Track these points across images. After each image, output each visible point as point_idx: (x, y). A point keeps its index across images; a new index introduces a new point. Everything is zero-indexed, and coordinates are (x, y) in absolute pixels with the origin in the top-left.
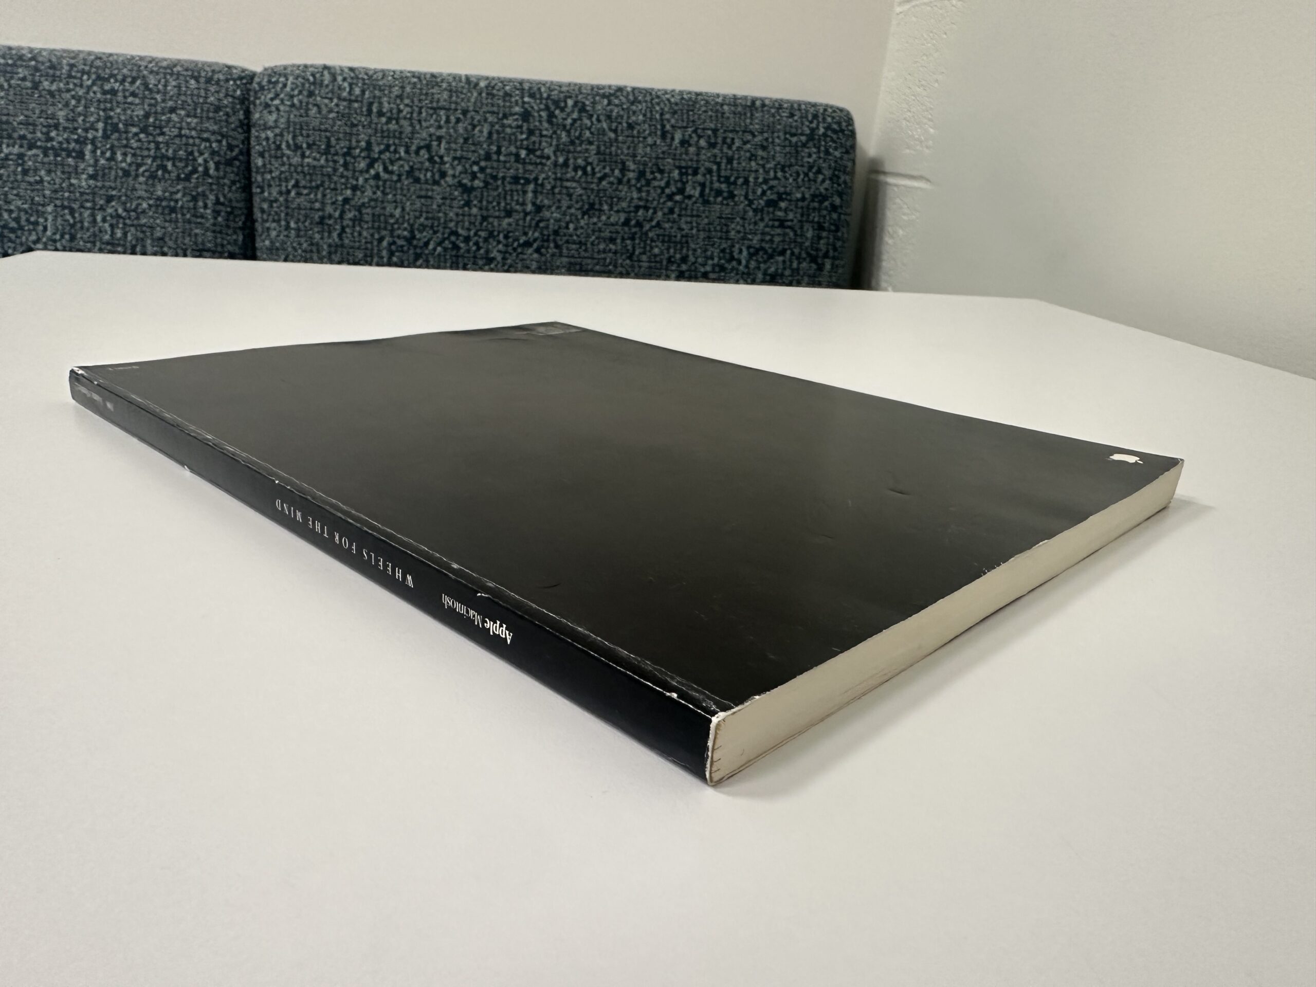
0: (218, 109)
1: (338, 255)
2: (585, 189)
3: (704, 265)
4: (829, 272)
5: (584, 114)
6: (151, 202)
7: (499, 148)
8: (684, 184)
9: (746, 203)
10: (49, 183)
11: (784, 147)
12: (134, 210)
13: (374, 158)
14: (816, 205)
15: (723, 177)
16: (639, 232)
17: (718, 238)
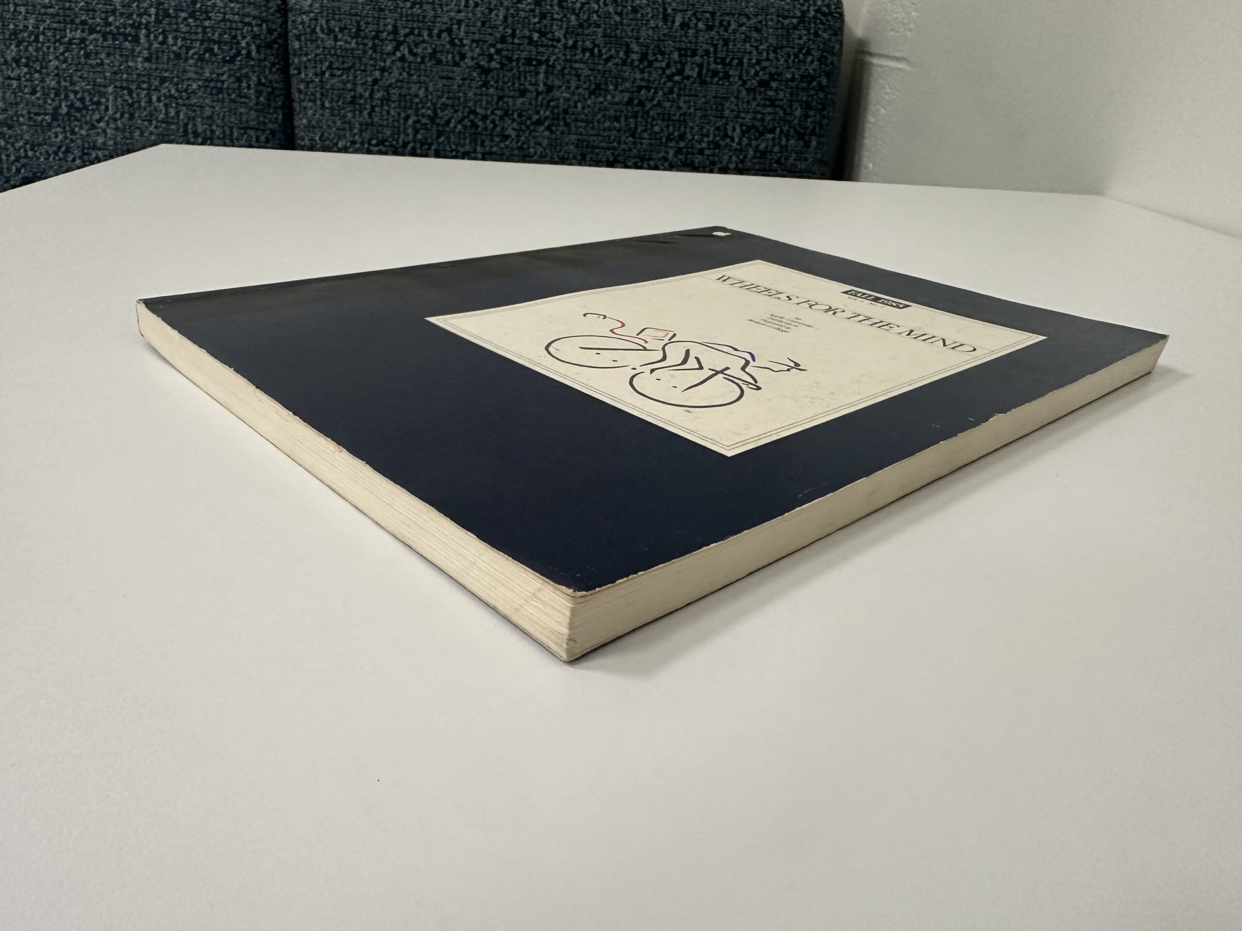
1: (368, 132)
2: (590, 70)
3: (700, 142)
4: (816, 148)
6: (200, 83)
7: (514, 31)
8: (683, 65)
9: (740, 82)
10: (109, 65)
11: (777, 29)
12: (186, 91)
13: (400, 41)
14: (805, 85)
15: (719, 58)
16: (641, 111)
17: (714, 117)
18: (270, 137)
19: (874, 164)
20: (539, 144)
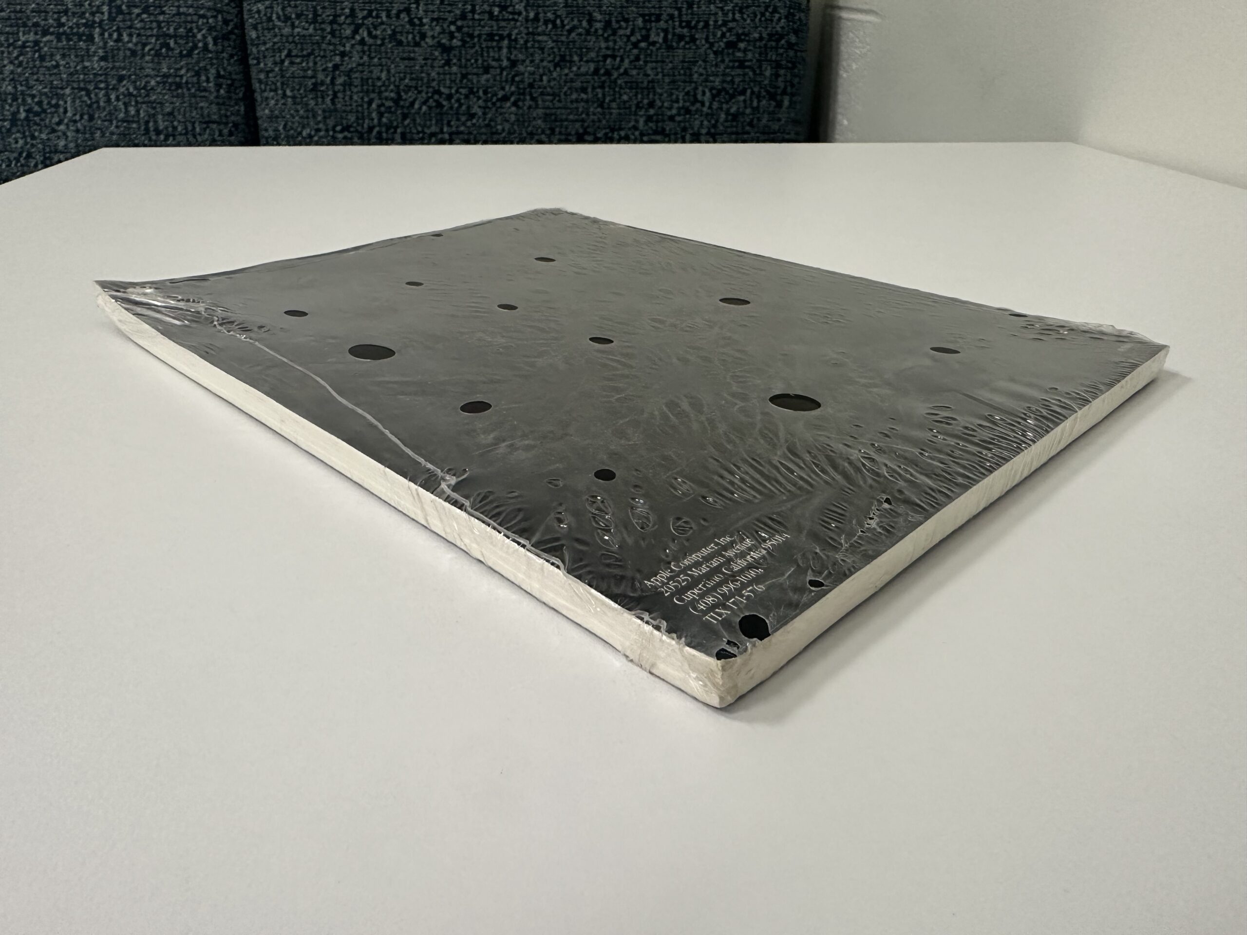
1: (332, 118)
2: (554, 41)
3: (670, 108)
4: (787, 108)
6: (158, 79)
7: (473, 6)
8: (648, 30)
9: (707, 46)
10: (65, 66)
12: (144, 88)
13: (358, 24)
14: (774, 44)
15: (683, 21)
16: (608, 80)
17: (682, 82)
18: (233, 129)
19: (848, 120)
20: (507, 121)
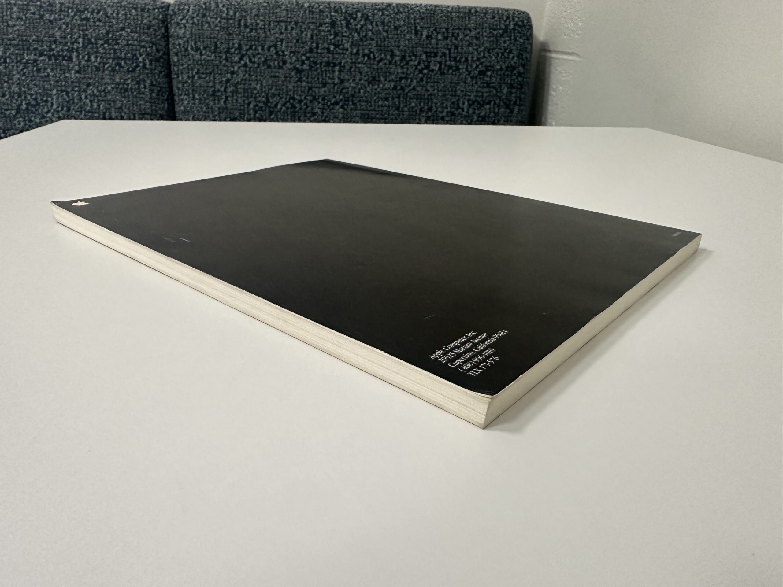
0: (149, 28)
1: (224, 113)
2: (368, 68)
3: (443, 112)
4: (517, 114)
5: (368, 22)
6: (113, 86)
7: (317, 44)
8: (429, 62)
9: (467, 73)
10: (53, 76)
11: (489, 37)
12: (104, 91)
13: (243, 54)
14: (509, 73)
15: (452, 57)
16: (402, 94)
17: (450, 96)
19: (556, 122)
